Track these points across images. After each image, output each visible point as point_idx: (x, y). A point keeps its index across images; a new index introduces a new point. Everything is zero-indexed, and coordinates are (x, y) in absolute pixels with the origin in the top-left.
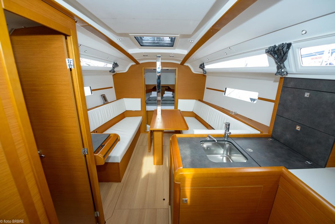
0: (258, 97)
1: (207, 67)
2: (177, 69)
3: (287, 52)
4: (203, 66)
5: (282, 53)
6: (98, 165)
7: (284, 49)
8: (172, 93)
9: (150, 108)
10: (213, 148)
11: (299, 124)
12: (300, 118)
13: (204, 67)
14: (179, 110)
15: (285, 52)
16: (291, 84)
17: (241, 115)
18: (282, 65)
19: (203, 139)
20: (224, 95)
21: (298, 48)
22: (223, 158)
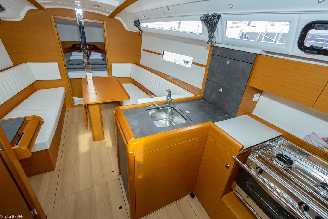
0: (193, 62)
1: (143, 25)
2: (105, 23)
3: (217, 22)
4: (138, 23)
5: (214, 23)
6: (21, 159)
7: (215, 20)
8: (100, 54)
9: (73, 75)
10: (156, 115)
11: (222, 87)
12: (223, 82)
13: (139, 25)
14: (115, 77)
15: (215, 23)
16: (218, 53)
17: (178, 80)
18: (213, 35)
19: (147, 108)
20: (162, 59)
21: (226, 20)
22: (166, 122)
